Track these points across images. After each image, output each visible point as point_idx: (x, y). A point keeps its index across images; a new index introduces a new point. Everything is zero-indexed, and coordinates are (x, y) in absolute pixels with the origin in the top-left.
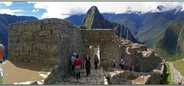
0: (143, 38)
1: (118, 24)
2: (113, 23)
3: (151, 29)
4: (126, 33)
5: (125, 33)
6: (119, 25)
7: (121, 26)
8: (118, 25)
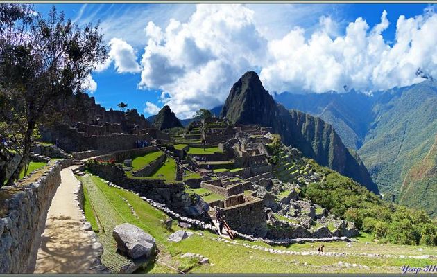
0: (375, 157)
1: (308, 115)
2: (295, 113)
3: (397, 134)
4: (328, 141)
5: (325, 142)
6: (311, 119)
7: (317, 123)
8: (308, 119)
